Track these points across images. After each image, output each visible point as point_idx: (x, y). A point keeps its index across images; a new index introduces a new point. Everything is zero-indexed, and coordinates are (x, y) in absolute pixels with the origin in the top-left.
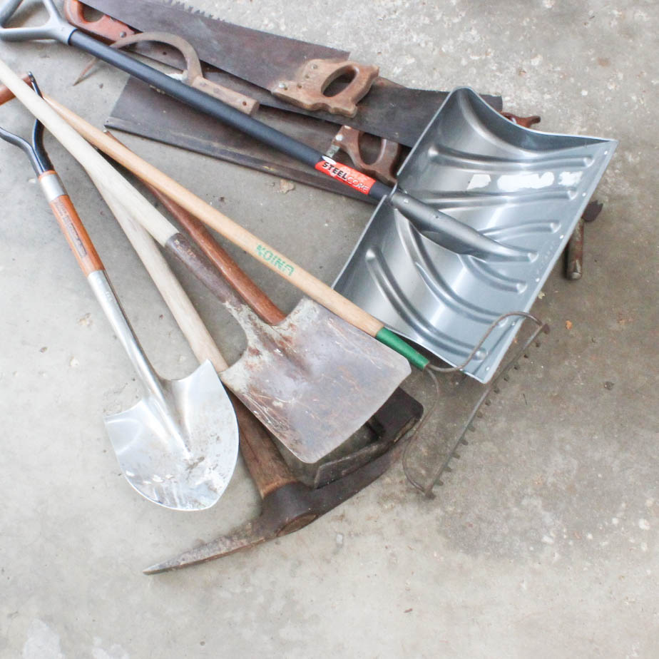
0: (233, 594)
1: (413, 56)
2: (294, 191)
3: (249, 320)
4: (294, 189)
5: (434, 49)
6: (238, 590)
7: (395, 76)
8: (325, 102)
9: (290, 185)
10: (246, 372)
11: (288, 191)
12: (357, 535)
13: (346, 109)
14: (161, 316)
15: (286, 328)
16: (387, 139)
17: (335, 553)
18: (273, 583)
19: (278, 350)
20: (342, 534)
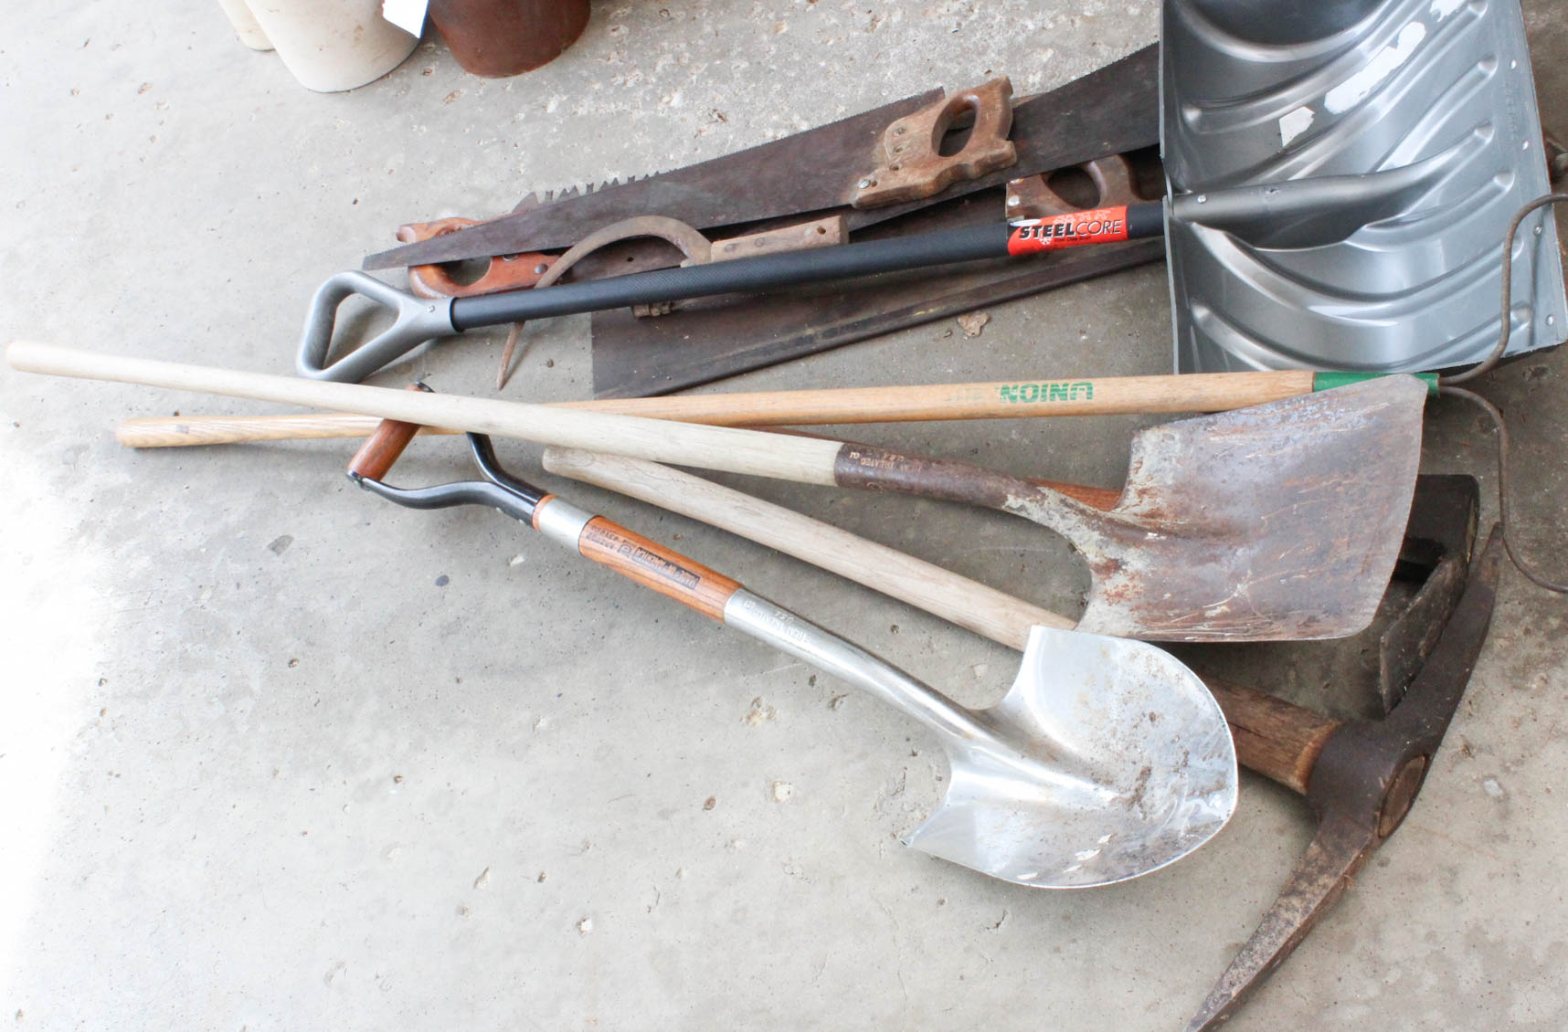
0: (1367, 1003)
1: (1045, 47)
2: (992, 323)
3: (1066, 509)
4: (989, 320)
5: (1073, 21)
6: (1373, 990)
7: (1038, 86)
8: (956, 163)
9: (981, 317)
10: (1115, 607)
11: (981, 328)
12: (1520, 762)
13: (997, 152)
14: (894, 628)
15: (1137, 500)
16: (1094, 159)
17: (1505, 815)
18: (1431, 936)
19: (1150, 534)
20: (1494, 777)
